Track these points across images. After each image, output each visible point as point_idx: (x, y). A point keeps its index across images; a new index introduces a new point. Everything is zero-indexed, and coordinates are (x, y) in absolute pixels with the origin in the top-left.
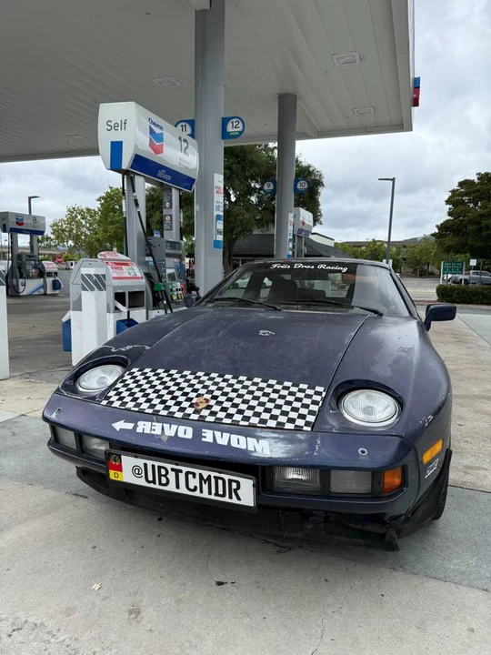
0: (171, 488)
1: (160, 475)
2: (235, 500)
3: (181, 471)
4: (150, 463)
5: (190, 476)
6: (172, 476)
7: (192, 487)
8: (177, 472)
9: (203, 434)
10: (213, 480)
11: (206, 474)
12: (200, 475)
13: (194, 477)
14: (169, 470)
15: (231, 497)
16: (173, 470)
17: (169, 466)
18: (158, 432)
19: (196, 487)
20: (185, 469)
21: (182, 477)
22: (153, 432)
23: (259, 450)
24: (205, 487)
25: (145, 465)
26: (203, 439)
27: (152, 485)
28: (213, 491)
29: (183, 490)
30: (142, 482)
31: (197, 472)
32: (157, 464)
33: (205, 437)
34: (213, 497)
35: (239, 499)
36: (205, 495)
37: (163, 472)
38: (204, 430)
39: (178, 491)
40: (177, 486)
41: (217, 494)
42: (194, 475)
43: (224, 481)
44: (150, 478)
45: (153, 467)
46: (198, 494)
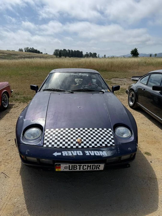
0: (78, 170)
1: (74, 167)
2: (98, 169)
3: (82, 165)
4: (71, 165)
5: (84, 166)
6: (78, 167)
7: (84, 168)
8: (80, 166)
9: (86, 153)
10: (92, 166)
11: (89, 165)
12: (88, 166)
14: (77, 166)
15: (97, 169)
16: (79, 165)
17: (77, 165)
18: (71, 154)
19: (86, 169)
21: (82, 167)
22: (69, 155)
24: (89, 168)
25: (69, 166)
26: (86, 155)
27: (71, 170)
28: (91, 168)
29: (82, 170)
30: (68, 170)
31: (87, 165)
32: (73, 165)
35: (99, 169)
36: (89, 169)
37: (75, 166)
38: (85, 151)
39: (80, 170)
40: (80, 169)
41: (92, 169)
42: (86, 166)
43: (95, 166)
44: (71, 168)
45: (72, 166)
46: (86, 170)
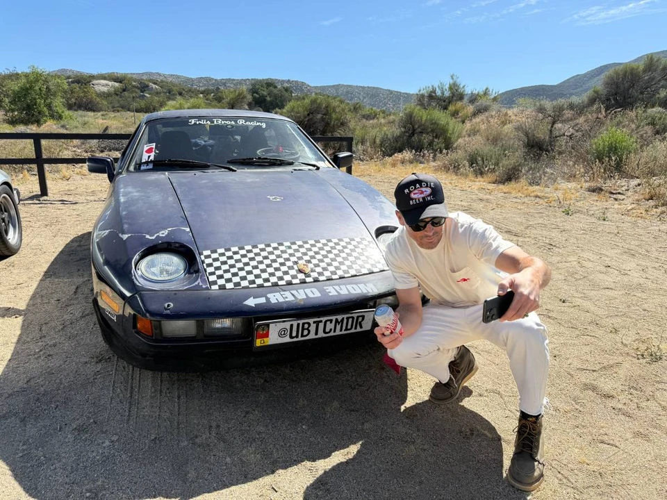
0: (312, 336)
1: (303, 329)
2: (359, 329)
3: (321, 321)
4: (295, 323)
5: (328, 323)
6: (313, 327)
7: (327, 330)
8: (317, 323)
9: (327, 291)
10: (345, 320)
11: (340, 317)
12: (337, 320)
13: (331, 323)
14: (312, 323)
15: (356, 328)
16: (314, 322)
17: (311, 321)
18: (290, 298)
19: (331, 330)
20: (324, 319)
21: (321, 326)
22: (287, 300)
23: (370, 291)
24: (338, 327)
25: (292, 326)
26: (330, 294)
27: (295, 340)
28: (344, 328)
29: (321, 334)
30: (287, 339)
31: (334, 318)
32: (301, 322)
33: (330, 292)
34: (343, 332)
35: (361, 327)
36: (338, 332)
37: (306, 326)
39: (317, 337)
40: (316, 334)
41: (346, 329)
42: (331, 321)
43: (353, 318)
44: (294, 334)
45: (298, 325)
46: (332, 334)
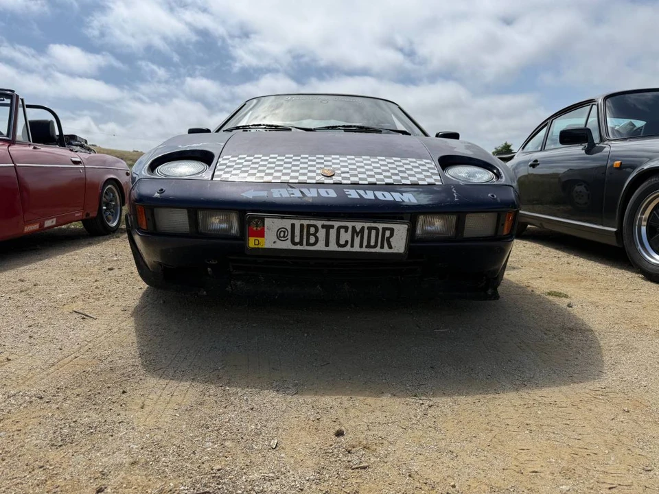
0: (320, 246)
1: (309, 234)
2: (386, 250)
3: (332, 227)
4: (298, 223)
5: (342, 231)
6: (322, 234)
7: (342, 242)
8: (328, 228)
9: (347, 193)
10: (366, 232)
11: (358, 226)
12: (354, 228)
13: (346, 231)
14: (320, 227)
15: (382, 247)
16: (323, 226)
17: (319, 223)
18: (297, 195)
19: (347, 242)
20: (337, 224)
21: (333, 232)
22: (292, 196)
23: (406, 200)
24: (357, 240)
25: (293, 226)
27: (298, 247)
28: (365, 243)
29: (333, 247)
30: (286, 245)
31: (350, 224)
32: (306, 222)
33: (350, 195)
34: (364, 249)
35: (390, 247)
36: (356, 248)
37: (312, 230)
38: (345, 190)
39: (327, 249)
40: (327, 244)
41: (368, 246)
42: (346, 228)
43: (377, 229)
44: (297, 240)
45: (302, 226)
46: (348, 248)
